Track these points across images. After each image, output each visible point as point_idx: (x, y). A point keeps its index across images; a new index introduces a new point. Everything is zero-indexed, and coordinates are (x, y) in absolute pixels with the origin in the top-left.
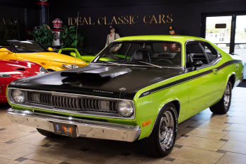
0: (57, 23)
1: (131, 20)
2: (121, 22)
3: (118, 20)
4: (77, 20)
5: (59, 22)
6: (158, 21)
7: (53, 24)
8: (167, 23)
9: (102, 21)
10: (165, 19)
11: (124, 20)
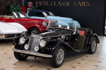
0: (30, 4)
1: (68, 4)
2: (63, 5)
3: (61, 4)
4: (40, 3)
5: (31, 3)
6: (82, 5)
7: (28, 4)
8: (86, 6)
9: (53, 4)
10: (86, 4)
11: (64, 4)
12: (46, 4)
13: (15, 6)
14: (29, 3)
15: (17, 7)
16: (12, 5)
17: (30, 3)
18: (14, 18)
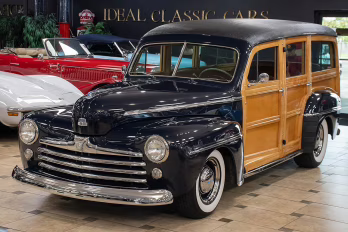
0: (86, 17)
2: (188, 19)
3: (182, 17)
4: (117, 13)
5: (89, 15)
7: (79, 17)
12: (136, 18)
13: (40, 24)
14: (84, 15)
15: (46, 26)
16: (29, 19)
17: (86, 15)
18: (46, 58)
